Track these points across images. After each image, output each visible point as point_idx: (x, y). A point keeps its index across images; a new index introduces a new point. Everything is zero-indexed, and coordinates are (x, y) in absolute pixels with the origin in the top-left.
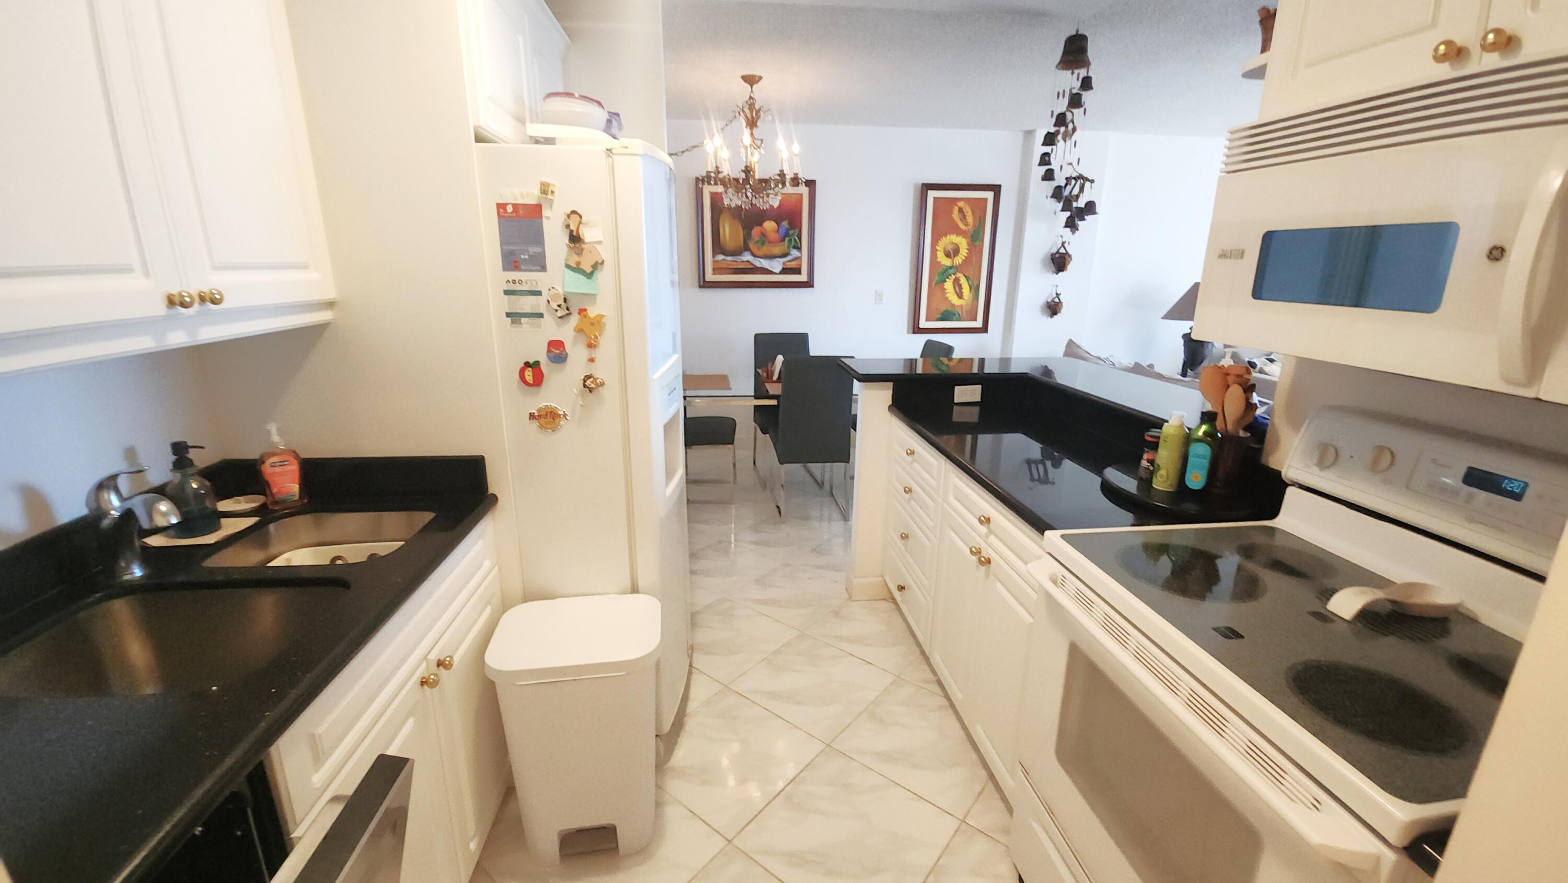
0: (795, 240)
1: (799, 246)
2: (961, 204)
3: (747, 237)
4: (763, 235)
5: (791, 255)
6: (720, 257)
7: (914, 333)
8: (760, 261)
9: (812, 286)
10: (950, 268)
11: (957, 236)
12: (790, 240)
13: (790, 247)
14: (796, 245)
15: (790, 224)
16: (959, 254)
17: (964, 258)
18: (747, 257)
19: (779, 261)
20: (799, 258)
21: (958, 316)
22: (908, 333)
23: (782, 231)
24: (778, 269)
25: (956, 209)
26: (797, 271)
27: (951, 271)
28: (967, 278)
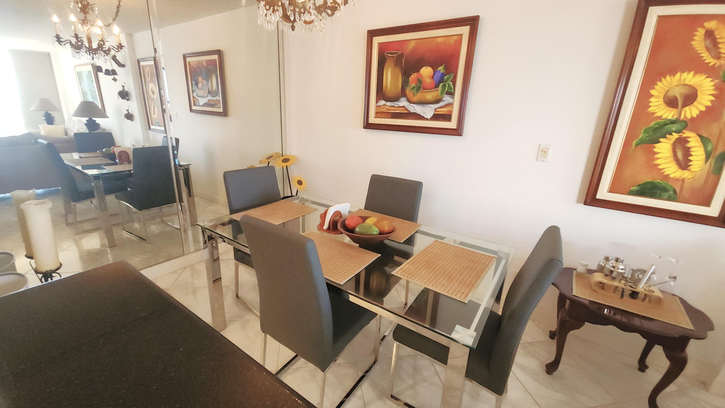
0: (449, 85)
1: (453, 91)
2: (711, 25)
3: (405, 83)
4: (420, 81)
5: (443, 101)
6: (382, 102)
7: (586, 203)
8: (414, 107)
9: (460, 134)
10: (673, 122)
11: (696, 73)
12: (444, 86)
13: (443, 93)
14: (449, 91)
15: (446, 68)
16: (695, 103)
17: (703, 109)
18: (403, 102)
19: (431, 107)
20: (450, 105)
21: (671, 192)
22: (578, 201)
23: (438, 76)
24: (429, 115)
25: (701, 32)
26: (447, 117)
27: (674, 127)
28: (704, 140)
